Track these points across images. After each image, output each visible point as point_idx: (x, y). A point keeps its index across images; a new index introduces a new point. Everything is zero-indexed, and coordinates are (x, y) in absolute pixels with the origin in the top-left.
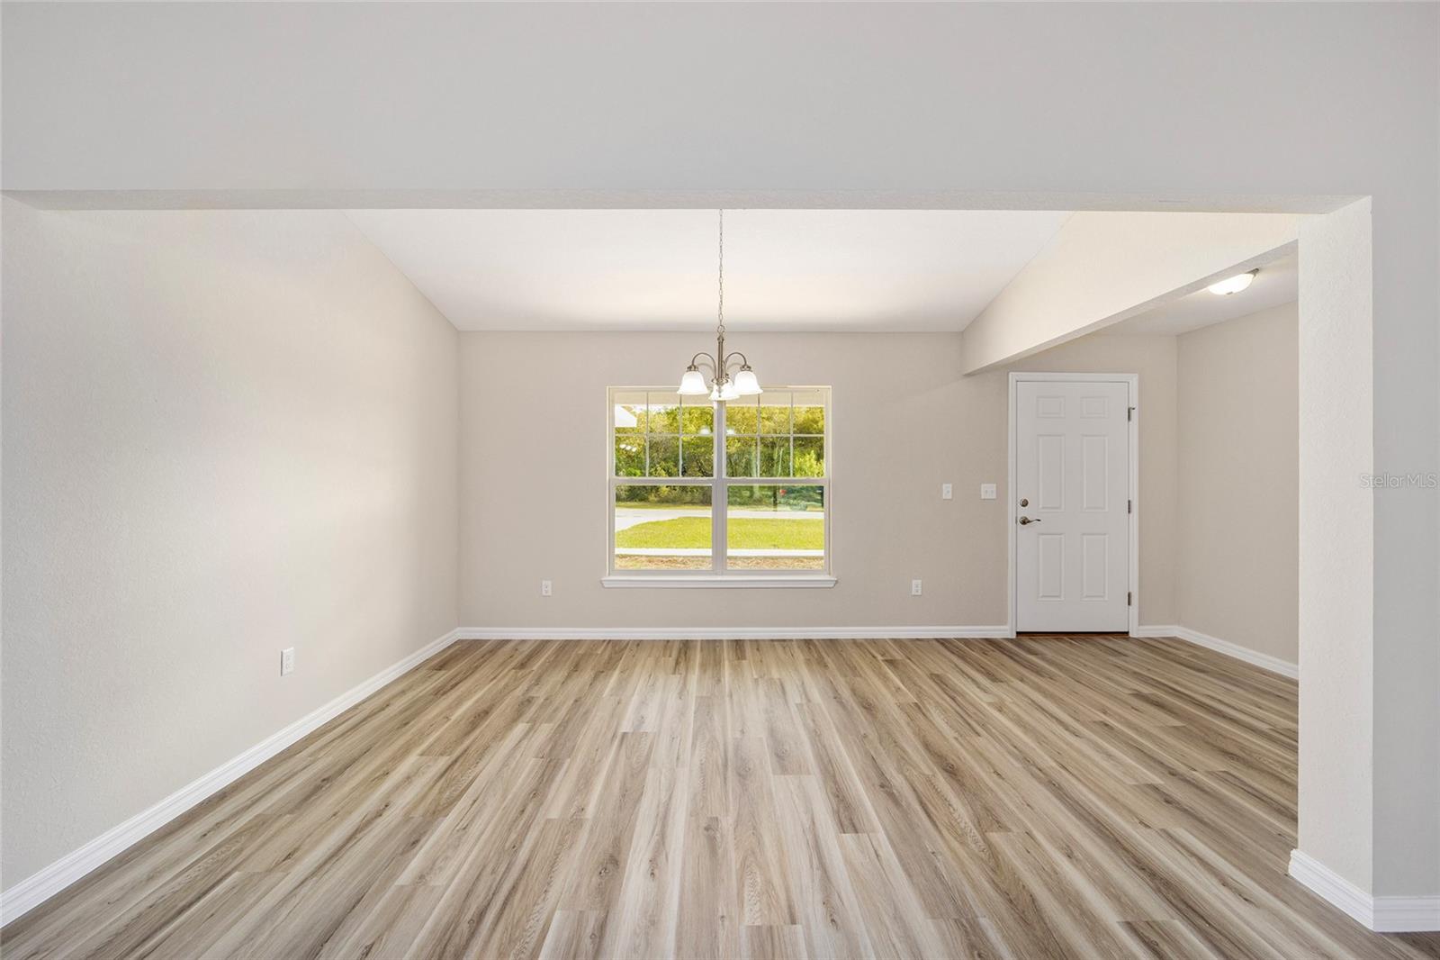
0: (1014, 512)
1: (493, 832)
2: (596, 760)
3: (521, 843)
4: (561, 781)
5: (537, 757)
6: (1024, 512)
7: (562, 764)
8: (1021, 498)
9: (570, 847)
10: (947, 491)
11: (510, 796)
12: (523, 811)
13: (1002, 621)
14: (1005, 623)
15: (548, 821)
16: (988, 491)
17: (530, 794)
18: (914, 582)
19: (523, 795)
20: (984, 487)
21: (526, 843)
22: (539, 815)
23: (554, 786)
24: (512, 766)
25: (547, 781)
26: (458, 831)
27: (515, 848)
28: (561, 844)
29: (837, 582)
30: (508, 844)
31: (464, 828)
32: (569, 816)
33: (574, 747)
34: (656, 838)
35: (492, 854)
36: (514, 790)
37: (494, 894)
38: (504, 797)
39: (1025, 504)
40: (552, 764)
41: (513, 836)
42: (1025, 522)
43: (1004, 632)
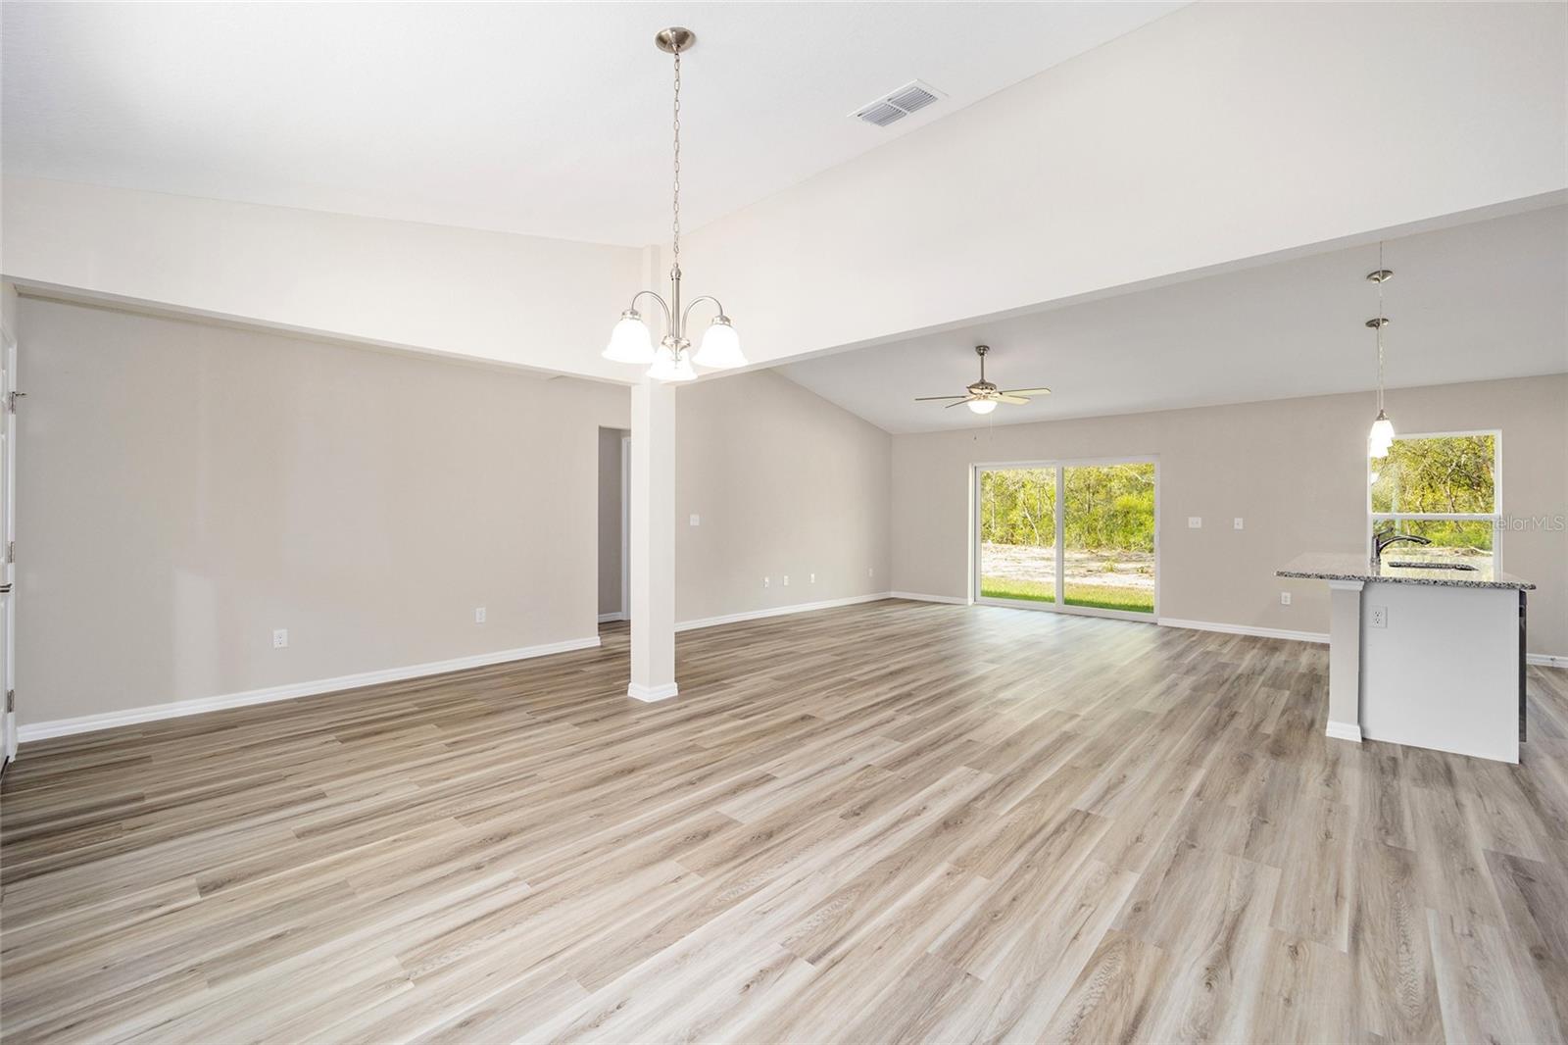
1: (1050, 888)
2: (893, 930)
3: (1021, 867)
4: (956, 919)
5: (977, 979)
7: (943, 947)
9: (977, 846)
11: (1028, 926)
12: (1014, 899)
15: (990, 877)
17: (1001, 919)
19: (1010, 922)
21: (1017, 866)
22: (998, 887)
23: (967, 916)
24: (1018, 981)
25: (976, 927)
26: (1090, 906)
27: (1027, 866)
28: (983, 853)
30: (1035, 871)
31: (1083, 905)
32: (965, 873)
33: (908, 974)
34: (901, 826)
35: (1051, 869)
36: (1020, 934)
37: (1048, 839)
38: (1035, 929)
40: (956, 955)
41: (1028, 877)
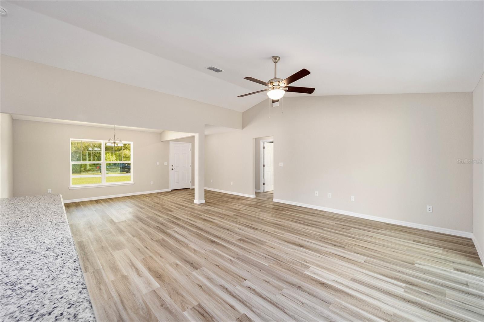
0: (170, 167)
6: (172, 167)
8: (172, 165)
10: (158, 164)
13: (168, 188)
14: (169, 188)
16: (166, 164)
18: (151, 182)
20: (165, 163)
29: (134, 183)
39: (172, 166)
42: (172, 169)
43: (169, 190)
